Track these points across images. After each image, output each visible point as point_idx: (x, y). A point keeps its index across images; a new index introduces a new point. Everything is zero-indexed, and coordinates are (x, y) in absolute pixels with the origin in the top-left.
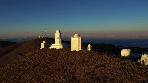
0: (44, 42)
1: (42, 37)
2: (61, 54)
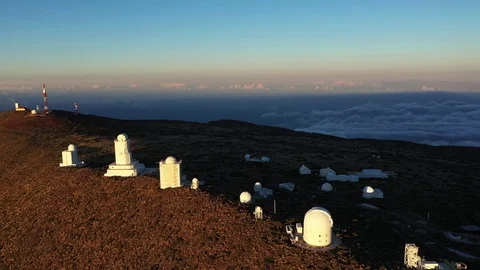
0: (71, 148)
2: (139, 192)
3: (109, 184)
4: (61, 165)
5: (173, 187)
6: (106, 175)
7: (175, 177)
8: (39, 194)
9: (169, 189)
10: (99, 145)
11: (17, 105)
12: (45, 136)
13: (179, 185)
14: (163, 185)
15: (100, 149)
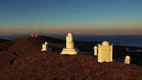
0: (46, 43)
1: (36, 36)
2: (83, 63)
3: (63, 58)
4: (42, 50)
5: (107, 61)
6: (61, 53)
7: (109, 55)
8: (31, 61)
9: (105, 62)
10: (56, 45)
11: (32, 35)
12: (39, 42)
13: (111, 61)
14: (100, 60)
15: (57, 46)
